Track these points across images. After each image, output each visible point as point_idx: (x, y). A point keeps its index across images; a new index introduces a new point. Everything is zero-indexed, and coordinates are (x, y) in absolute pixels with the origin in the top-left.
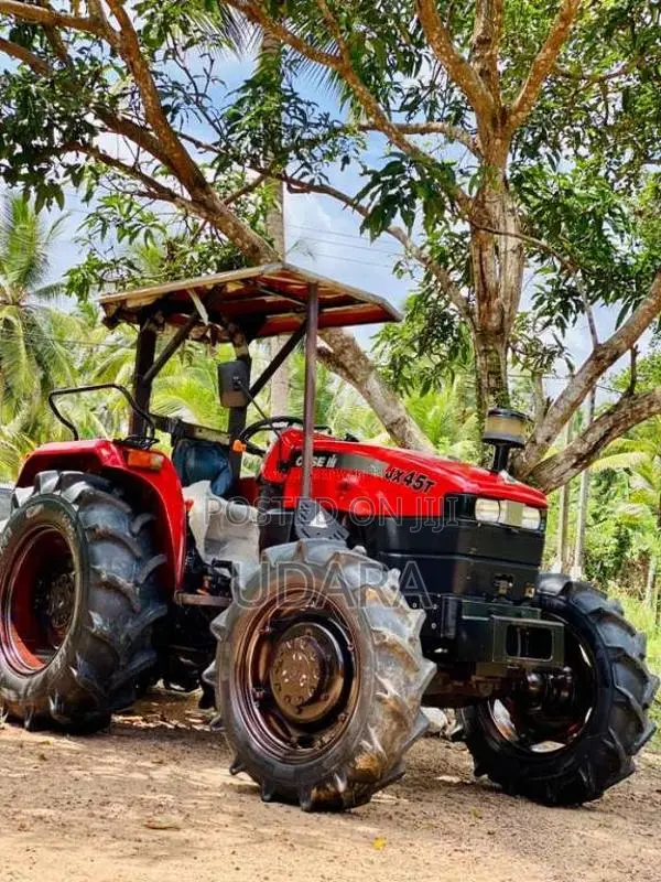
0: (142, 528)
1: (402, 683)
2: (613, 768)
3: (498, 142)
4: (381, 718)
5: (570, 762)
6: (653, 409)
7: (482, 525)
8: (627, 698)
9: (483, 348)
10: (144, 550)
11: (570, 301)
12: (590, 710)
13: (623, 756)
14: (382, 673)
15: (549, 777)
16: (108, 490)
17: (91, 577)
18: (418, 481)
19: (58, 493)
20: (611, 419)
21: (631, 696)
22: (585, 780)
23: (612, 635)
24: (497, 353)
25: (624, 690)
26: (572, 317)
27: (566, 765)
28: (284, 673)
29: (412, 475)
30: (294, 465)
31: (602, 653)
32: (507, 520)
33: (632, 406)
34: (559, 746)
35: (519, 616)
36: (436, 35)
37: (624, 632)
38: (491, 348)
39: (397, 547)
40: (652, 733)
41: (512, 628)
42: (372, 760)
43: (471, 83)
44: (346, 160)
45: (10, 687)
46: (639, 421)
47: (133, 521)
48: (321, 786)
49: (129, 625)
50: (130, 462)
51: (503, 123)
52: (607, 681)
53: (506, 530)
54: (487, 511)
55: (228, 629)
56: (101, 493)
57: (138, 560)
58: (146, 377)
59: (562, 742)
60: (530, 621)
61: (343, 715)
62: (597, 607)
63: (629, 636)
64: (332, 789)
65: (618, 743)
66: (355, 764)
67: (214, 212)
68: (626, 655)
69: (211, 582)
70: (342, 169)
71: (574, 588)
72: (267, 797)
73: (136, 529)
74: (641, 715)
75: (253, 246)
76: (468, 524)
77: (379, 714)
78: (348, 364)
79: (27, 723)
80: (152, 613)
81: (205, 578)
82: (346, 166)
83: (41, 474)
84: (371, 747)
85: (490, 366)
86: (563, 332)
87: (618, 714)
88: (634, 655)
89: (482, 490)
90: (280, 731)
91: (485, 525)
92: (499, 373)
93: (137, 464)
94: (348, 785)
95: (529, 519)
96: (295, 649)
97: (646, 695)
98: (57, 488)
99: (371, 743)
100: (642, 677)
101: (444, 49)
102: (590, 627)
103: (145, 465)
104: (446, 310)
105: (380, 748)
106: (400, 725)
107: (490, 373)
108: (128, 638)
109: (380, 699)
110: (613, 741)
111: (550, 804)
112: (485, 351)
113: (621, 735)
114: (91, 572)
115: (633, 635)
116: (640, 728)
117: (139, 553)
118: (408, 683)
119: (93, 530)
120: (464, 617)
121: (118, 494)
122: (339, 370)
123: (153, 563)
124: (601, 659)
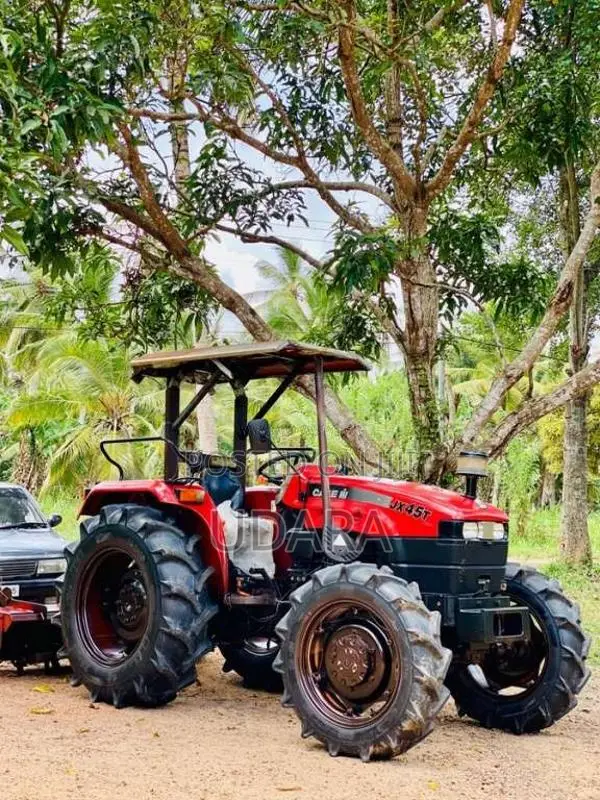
0: (195, 547)
1: (432, 667)
2: (563, 704)
3: (419, 210)
4: (419, 694)
5: (532, 702)
6: (548, 409)
7: (469, 542)
8: (571, 654)
9: (413, 367)
10: (198, 564)
11: (453, 297)
12: (543, 661)
13: (571, 695)
14: (417, 662)
15: (517, 714)
16: (163, 519)
17: (162, 590)
18: (417, 511)
19: (123, 524)
20: (516, 417)
21: (574, 652)
22: (544, 714)
23: (556, 608)
24: (425, 370)
25: (568, 648)
26: (456, 310)
27: (530, 704)
28: (339, 663)
29: (412, 507)
30: (311, 495)
31: (551, 621)
32: (484, 535)
33: (532, 407)
34: (523, 690)
35: (497, 605)
36: (368, 132)
37: (564, 604)
38: (420, 366)
39: (404, 560)
40: (589, 676)
41: (496, 617)
42: (414, 723)
43: (396, 167)
44: (291, 218)
45: (98, 675)
46: (538, 418)
47: (187, 543)
48: (376, 743)
49: (194, 624)
50: (182, 498)
51: (423, 198)
52: (555, 642)
53: (484, 543)
54: (471, 532)
55: (290, 632)
56: (160, 523)
57: (194, 573)
58: (175, 424)
59: (523, 687)
60: (505, 609)
61: (387, 692)
62: (543, 588)
63: (568, 608)
64: (385, 746)
65: (568, 687)
66: (402, 727)
67: (199, 274)
68: (569, 623)
69: (242, 582)
70: (288, 225)
71: (526, 574)
72: (334, 753)
73: (190, 550)
74: (582, 665)
75: (230, 298)
76: (459, 542)
77: (418, 691)
78: (307, 384)
79: (115, 703)
80: (208, 613)
81: (238, 578)
82: (291, 223)
83: (105, 508)
84: (414, 715)
85: (421, 381)
86: (451, 323)
87: (565, 666)
88: (574, 623)
89: (467, 516)
90: (335, 704)
91: (470, 542)
92: (427, 386)
93: (188, 499)
94: (399, 742)
95: (497, 533)
96: (346, 644)
97: (584, 650)
98: (121, 519)
99: (414, 712)
100: (580, 637)
101: (374, 142)
102: (540, 603)
103: (193, 500)
104: (360, 315)
105: (421, 716)
106: (432, 698)
107: (420, 386)
108: (193, 634)
109: (418, 681)
110: (564, 686)
111: (517, 733)
112: (415, 369)
113: (569, 680)
114: (162, 587)
115: (571, 606)
116: (581, 674)
117: (196, 569)
118: (436, 667)
119: (159, 553)
120: (462, 611)
121: (172, 522)
122: (299, 388)
123: (206, 574)
124: (551, 625)
